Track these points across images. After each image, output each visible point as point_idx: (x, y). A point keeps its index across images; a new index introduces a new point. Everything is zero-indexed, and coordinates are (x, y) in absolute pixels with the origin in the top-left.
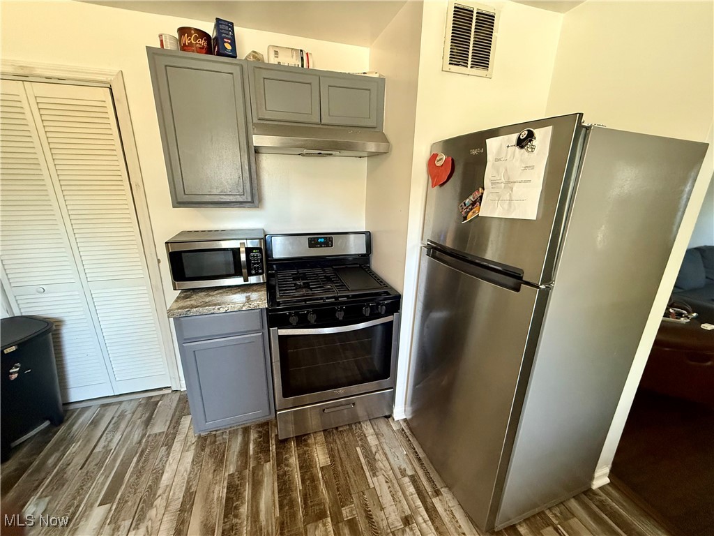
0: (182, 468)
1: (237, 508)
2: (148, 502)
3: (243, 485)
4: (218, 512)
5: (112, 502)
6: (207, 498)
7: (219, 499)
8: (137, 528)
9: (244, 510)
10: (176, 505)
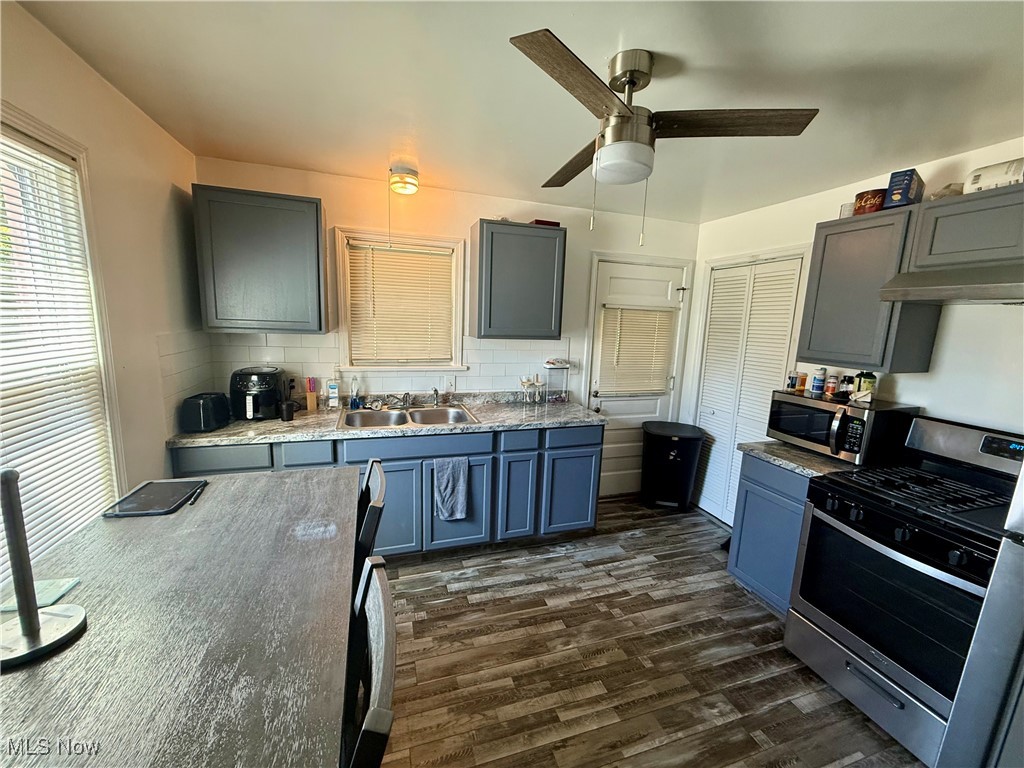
0: (702, 585)
1: (700, 631)
2: (669, 577)
3: (719, 630)
4: (689, 619)
5: (659, 560)
6: (693, 609)
7: (698, 617)
8: (654, 579)
9: (701, 637)
10: (678, 593)
